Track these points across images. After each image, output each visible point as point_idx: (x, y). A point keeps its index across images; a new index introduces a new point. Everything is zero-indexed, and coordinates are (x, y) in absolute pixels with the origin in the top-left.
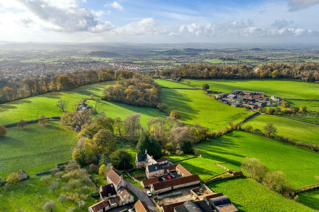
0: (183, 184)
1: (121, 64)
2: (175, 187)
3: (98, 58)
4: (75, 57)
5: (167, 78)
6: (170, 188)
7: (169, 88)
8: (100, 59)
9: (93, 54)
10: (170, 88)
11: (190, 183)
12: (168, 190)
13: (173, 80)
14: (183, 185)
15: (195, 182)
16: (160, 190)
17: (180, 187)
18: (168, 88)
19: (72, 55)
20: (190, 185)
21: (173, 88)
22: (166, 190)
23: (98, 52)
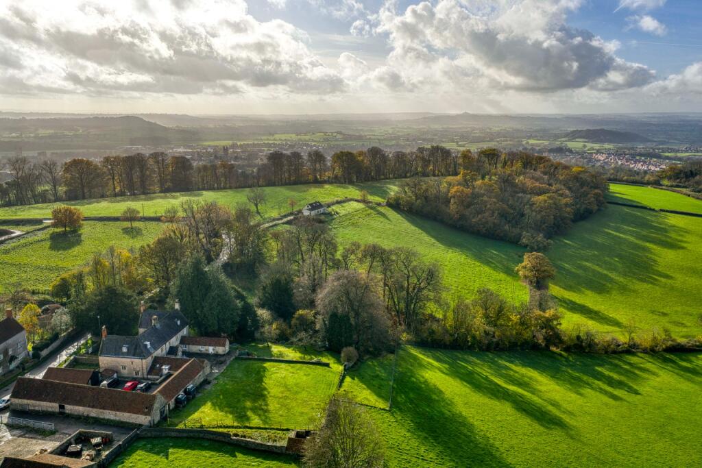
0: (93, 407)
1: (627, 156)
2: (69, 408)
3: (581, 145)
4: (532, 141)
5: (677, 186)
6: (53, 407)
7: (650, 209)
8: (585, 146)
9: (574, 135)
10: (654, 210)
11: (118, 413)
12: (50, 410)
13: (693, 191)
14: (94, 413)
15: (134, 416)
16: (25, 401)
17: (85, 414)
18: (645, 208)
19: (529, 137)
20: (117, 419)
21: (662, 210)
22: (45, 409)
23: (588, 131)
